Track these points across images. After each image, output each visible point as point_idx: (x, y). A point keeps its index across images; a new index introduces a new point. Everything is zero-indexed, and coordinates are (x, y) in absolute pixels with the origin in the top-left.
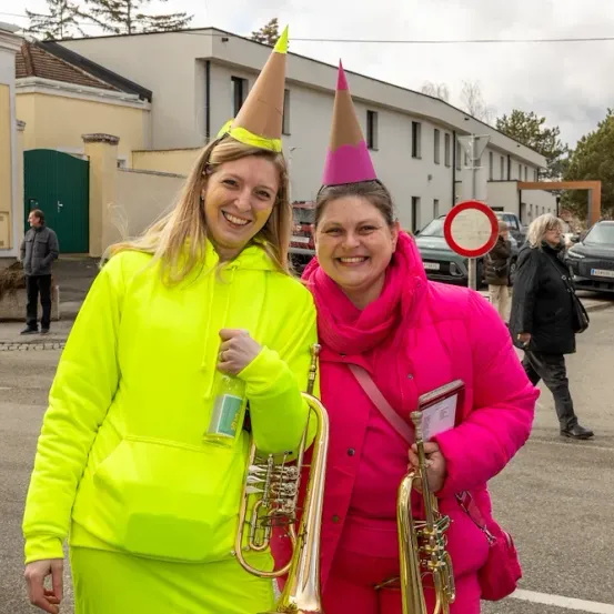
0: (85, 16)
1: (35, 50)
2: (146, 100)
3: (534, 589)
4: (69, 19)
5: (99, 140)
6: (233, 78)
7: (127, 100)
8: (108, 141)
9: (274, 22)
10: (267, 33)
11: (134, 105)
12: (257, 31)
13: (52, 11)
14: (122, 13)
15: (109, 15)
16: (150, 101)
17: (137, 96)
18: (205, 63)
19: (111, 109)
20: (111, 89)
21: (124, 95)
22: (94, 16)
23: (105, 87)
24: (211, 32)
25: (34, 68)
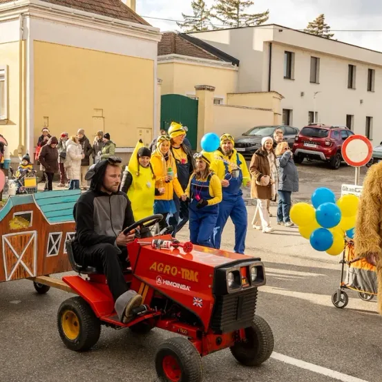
0: (213, 16)
1: (178, 39)
2: (236, 65)
3: (293, 356)
4: (205, 18)
5: (204, 89)
6: (286, 52)
7: (224, 65)
8: (208, 89)
9: (322, 16)
10: (318, 23)
11: (229, 68)
12: (312, 22)
13: (196, 14)
14: (235, 14)
15: (226, 15)
16: (238, 66)
17: (231, 63)
18: (268, 44)
19: (215, 71)
20: (217, 59)
21: (224, 62)
22: (218, 16)
23: (214, 59)
24: (272, 27)
25: (175, 49)
